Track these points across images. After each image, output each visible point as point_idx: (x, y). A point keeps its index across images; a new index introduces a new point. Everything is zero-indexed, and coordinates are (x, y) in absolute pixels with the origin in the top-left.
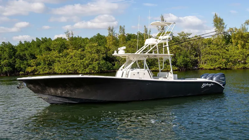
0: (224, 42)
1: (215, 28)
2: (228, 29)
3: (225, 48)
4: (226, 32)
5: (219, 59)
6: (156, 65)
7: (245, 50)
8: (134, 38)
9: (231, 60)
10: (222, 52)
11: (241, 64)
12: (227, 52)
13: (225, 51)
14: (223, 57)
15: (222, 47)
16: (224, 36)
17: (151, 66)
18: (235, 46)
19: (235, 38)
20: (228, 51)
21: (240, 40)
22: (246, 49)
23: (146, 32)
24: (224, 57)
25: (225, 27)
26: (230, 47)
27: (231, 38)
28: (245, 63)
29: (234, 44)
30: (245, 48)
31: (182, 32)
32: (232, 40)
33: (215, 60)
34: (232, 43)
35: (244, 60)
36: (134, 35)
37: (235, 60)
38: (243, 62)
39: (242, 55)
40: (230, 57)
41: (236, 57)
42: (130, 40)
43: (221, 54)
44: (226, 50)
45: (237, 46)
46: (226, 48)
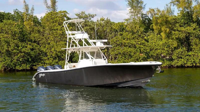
0: (142, 29)
1: (130, 8)
2: (148, 11)
3: (143, 37)
4: (144, 14)
5: (135, 53)
6: (42, 61)
7: (170, 40)
8: (9, 19)
9: (152, 55)
10: (139, 43)
11: (165, 61)
12: (146, 43)
13: (144, 41)
14: (140, 50)
15: (140, 36)
16: (141, 19)
17: (34, 62)
18: (157, 34)
19: (157, 24)
20: (148, 42)
21: (164, 27)
22: (172, 39)
23: (27, 10)
24: (142, 49)
25: (143, 6)
26: (151, 36)
27: (152, 23)
28: (171, 60)
29: (156, 32)
30: (170, 38)
31: (82, 12)
32: (152, 26)
33: (130, 55)
34: (153, 30)
35: (169, 54)
36: (9, 14)
37: (157, 54)
38: (168, 57)
39: (167, 47)
40: (151, 50)
41: (159, 51)
42: (2, 22)
43: (137, 46)
44: (145, 40)
45: (160, 34)
46: (145, 38)
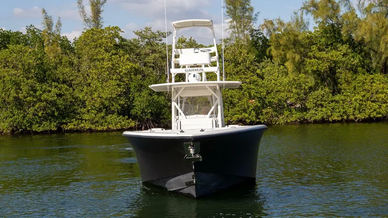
0: (252, 57)
1: (230, 20)
2: (262, 24)
3: (254, 71)
4: (255, 30)
5: (240, 99)
6: (78, 116)
7: (302, 75)
8: (18, 43)
9: (270, 102)
10: (248, 81)
11: (294, 112)
12: (260, 80)
13: (255, 78)
14: (250, 93)
15: (248, 68)
16: (251, 39)
17: (64, 118)
18: (279, 65)
19: (278, 47)
20: (263, 78)
21: (290, 52)
22: (306, 73)
23: (49, 25)
24: (253, 93)
25: (253, 16)
26: (268, 68)
27: (269, 46)
28: (305, 109)
29: (277, 61)
30: (302, 71)
31: (146, 28)
32: (270, 51)
33: (231, 103)
34: (271, 57)
35: (301, 100)
36: (18, 33)
37: (280, 100)
38: (298, 106)
39: (296, 88)
40: (268, 93)
41: (282, 94)
42: (6, 47)
43: (245, 86)
44: (258, 75)
45: (283, 65)
46: (258, 71)
